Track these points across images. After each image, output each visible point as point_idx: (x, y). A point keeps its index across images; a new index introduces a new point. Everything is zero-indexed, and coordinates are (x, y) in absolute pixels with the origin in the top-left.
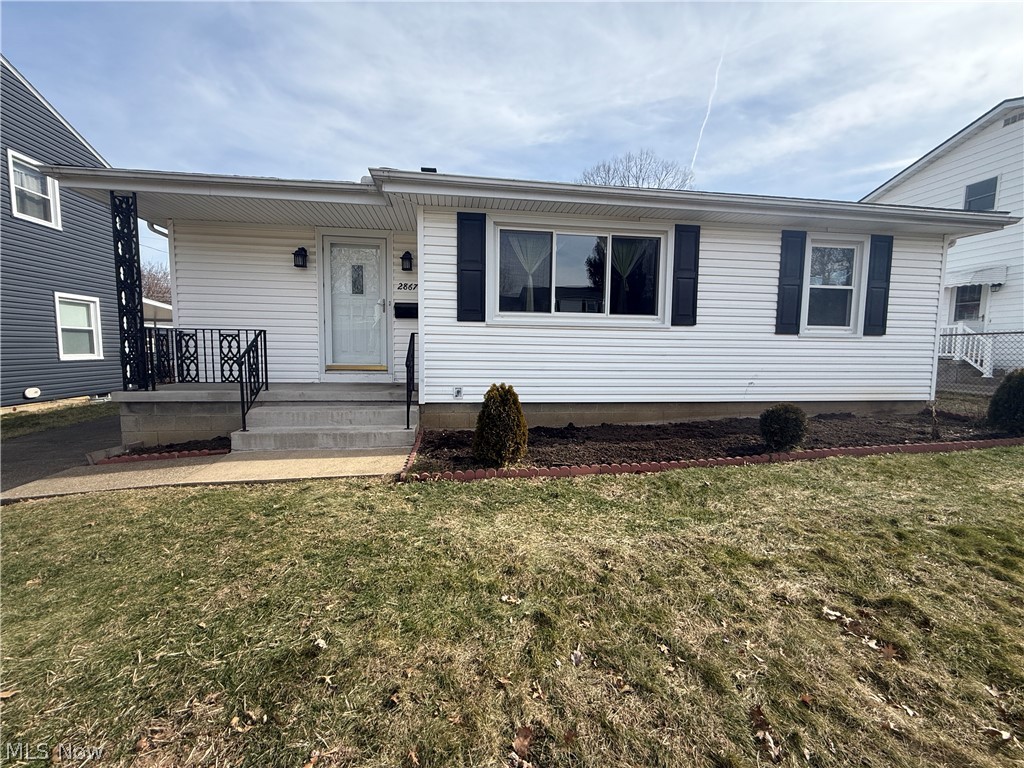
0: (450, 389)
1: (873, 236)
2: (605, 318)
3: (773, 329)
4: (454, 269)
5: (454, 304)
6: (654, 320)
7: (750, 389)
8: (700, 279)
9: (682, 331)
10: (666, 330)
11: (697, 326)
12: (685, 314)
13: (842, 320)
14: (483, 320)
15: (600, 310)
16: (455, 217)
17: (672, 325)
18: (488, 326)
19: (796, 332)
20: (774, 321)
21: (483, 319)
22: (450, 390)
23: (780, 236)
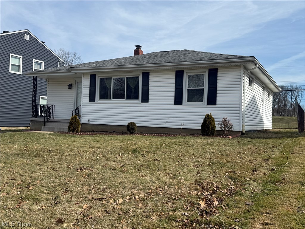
1: (209, 70)
2: (125, 101)
3: (173, 103)
4: (89, 89)
5: (89, 98)
6: (138, 101)
7: (166, 123)
8: (150, 88)
9: (145, 104)
10: (140, 104)
11: (149, 103)
12: (145, 99)
15: (124, 98)
17: (142, 102)
18: (96, 103)
19: (181, 104)
20: (174, 100)
21: (95, 101)
22: (87, 120)
23: (175, 72)
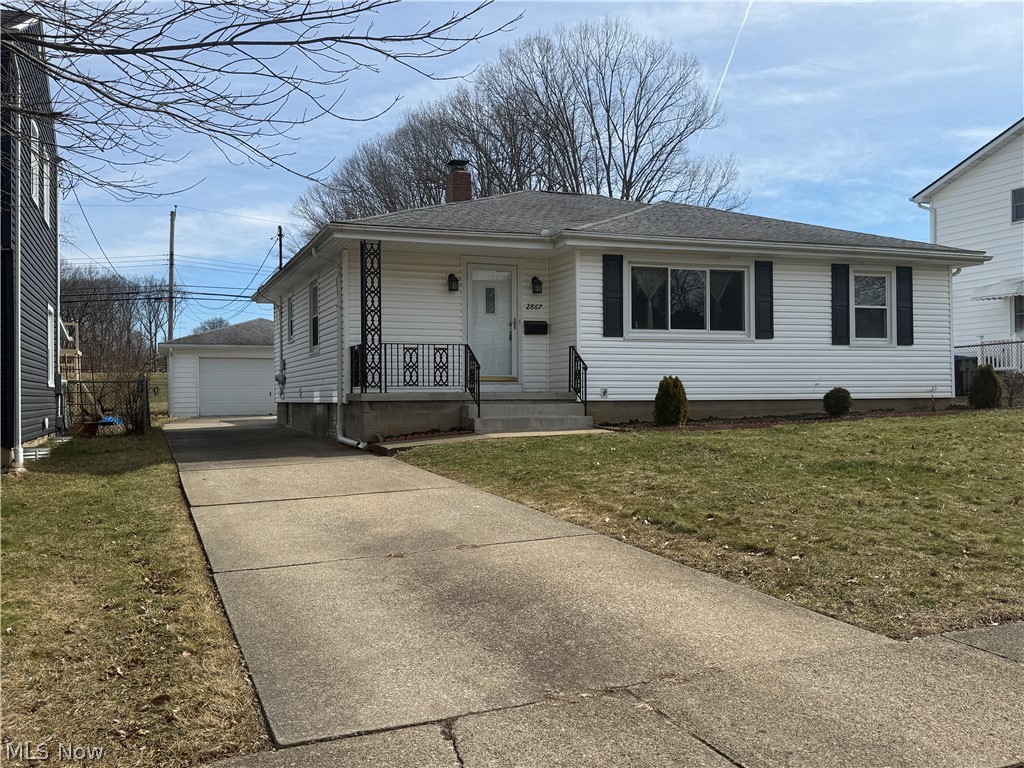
0: (599, 390)
1: (898, 269)
2: (706, 333)
3: (830, 341)
4: (601, 297)
5: (601, 324)
6: (742, 335)
7: (815, 389)
8: (774, 302)
9: (764, 343)
10: (752, 342)
11: (774, 339)
12: (765, 330)
13: (882, 334)
14: (622, 336)
15: (703, 327)
16: (601, 258)
17: (756, 338)
18: (624, 340)
19: (848, 343)
20: (830, 335)
23: (830, 268)
